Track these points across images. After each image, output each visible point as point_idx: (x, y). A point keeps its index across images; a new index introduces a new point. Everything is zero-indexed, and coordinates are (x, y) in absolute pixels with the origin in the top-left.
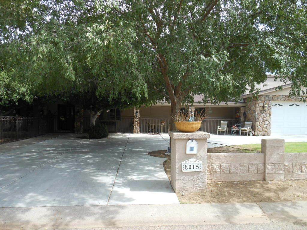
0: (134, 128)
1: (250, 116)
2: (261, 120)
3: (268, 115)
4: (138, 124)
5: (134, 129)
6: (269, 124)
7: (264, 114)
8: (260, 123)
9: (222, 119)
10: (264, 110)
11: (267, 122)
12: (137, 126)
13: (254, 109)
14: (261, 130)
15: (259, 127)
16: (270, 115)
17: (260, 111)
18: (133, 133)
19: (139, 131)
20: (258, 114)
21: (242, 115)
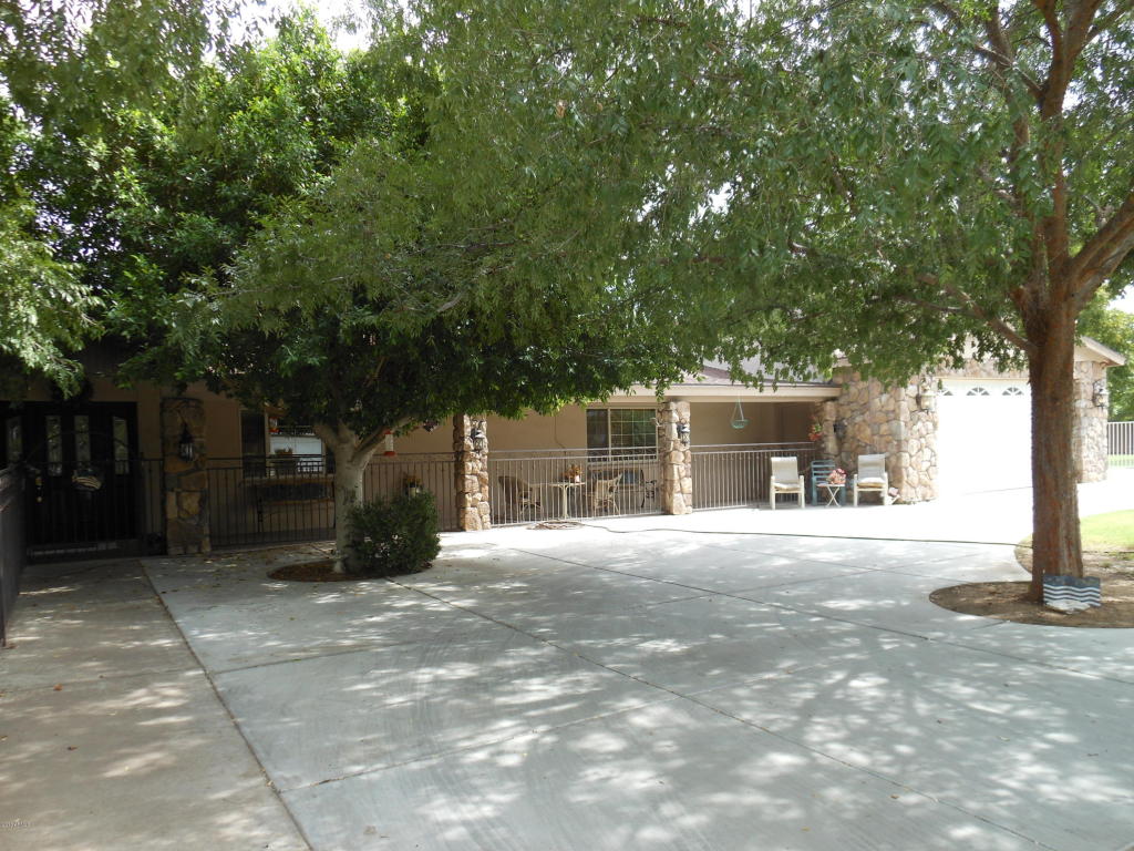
0: (469, 505)
1: (868, 431)
2: (914, 444)
3: (930, 425)
4: (481, 486)
5: (469, 509)
6: (933, 459)
7: (920, 424)
8: (911, 456)
9: (774, 447)
10: (922, 410)
11: (927, 452)
12: (479, 496)
13: (891, 408)
14: (916, 481)
15: (910, 469)
16: (935, 425)
17: (912, 412)
18: (461, 529)
19: (487, 518)
20: (906, 423)
21: (832, 430)
